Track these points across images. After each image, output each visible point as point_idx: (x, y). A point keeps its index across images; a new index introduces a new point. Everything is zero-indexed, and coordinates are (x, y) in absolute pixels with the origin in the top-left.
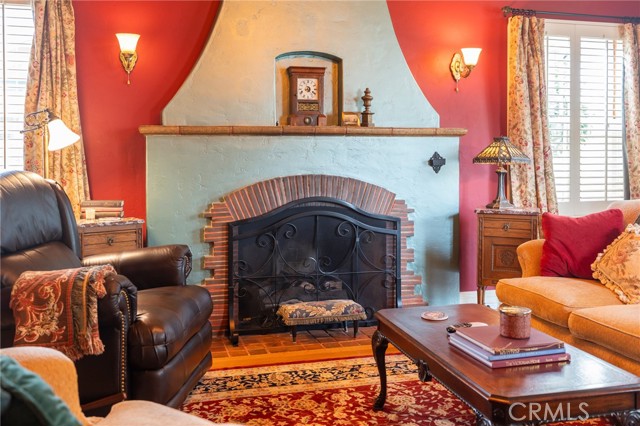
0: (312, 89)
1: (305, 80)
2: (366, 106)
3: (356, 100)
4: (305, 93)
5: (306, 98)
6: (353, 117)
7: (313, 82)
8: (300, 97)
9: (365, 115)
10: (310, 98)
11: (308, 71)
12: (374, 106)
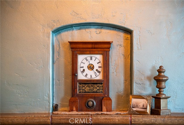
0: (96, 67)
1: (88, 56)
2: (160, 88)
3: (149, 78)
4: (87, 71)
5: (89, 78)
6: (141, 102)
7: (97, 60)
8: (81, 76)
9: (157, 99)
10: (94, 77)
11: (90, 46)
12: (168, 89)
